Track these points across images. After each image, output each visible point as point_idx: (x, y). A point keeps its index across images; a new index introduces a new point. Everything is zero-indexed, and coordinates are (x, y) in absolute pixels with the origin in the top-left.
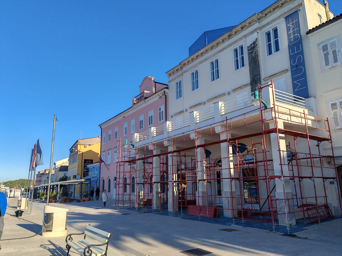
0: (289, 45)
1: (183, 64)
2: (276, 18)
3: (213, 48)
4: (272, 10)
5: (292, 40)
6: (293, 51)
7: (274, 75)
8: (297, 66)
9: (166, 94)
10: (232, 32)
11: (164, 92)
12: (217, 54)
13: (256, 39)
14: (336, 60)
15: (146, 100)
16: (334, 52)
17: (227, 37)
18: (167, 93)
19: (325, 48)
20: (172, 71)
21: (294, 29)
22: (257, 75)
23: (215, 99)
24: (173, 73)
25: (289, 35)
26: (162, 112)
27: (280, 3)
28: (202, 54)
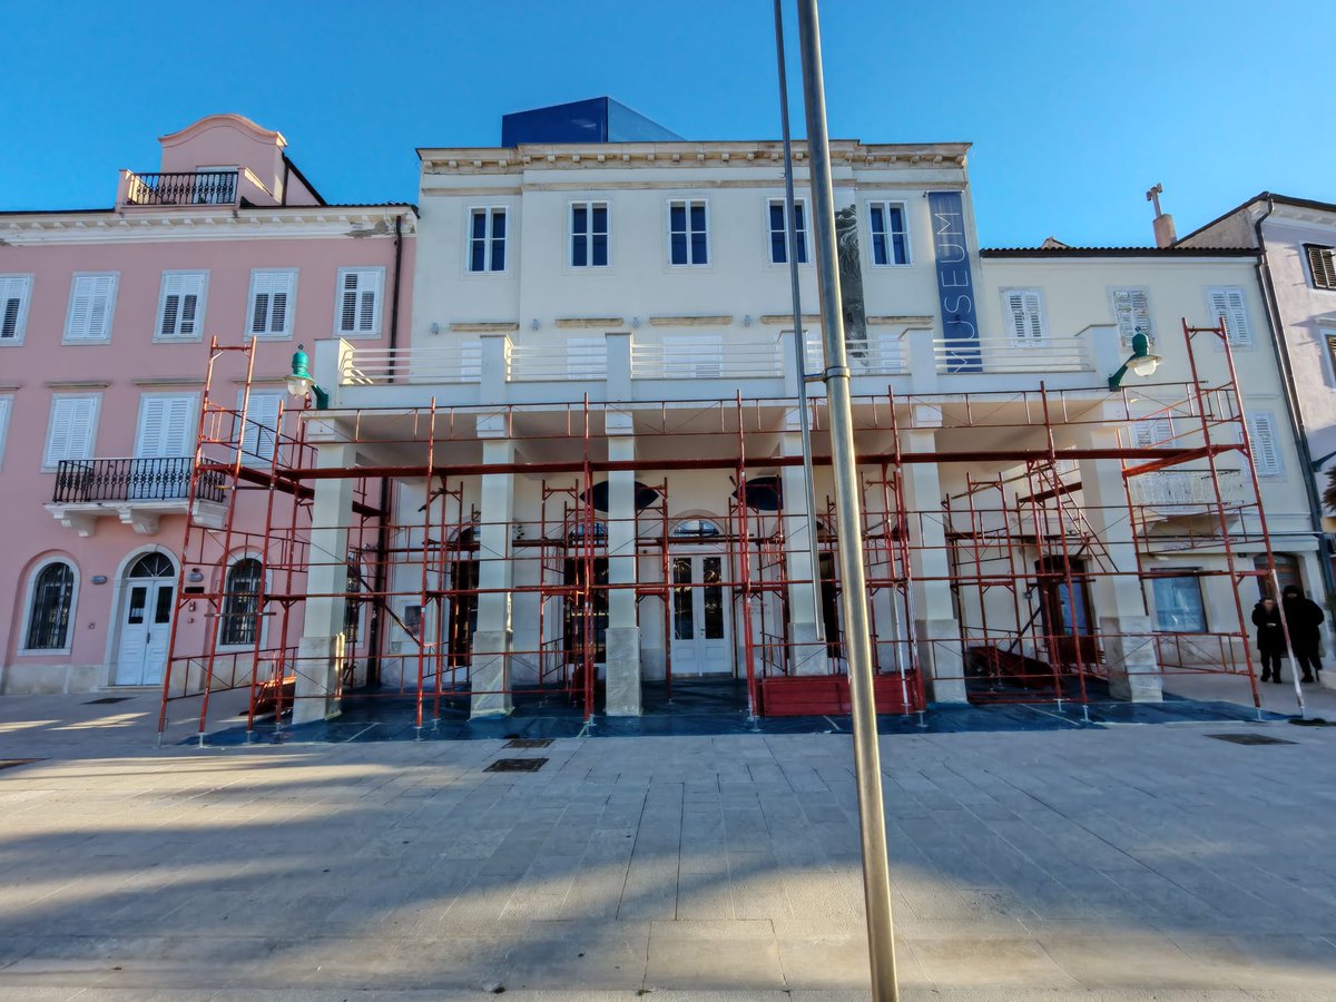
0: (937, 261)
1: (531, 153)
2: (903, 181)
3: (684, 163)
4: (894, 158)
5: (947, 253)
6: (949, 280)
7: (899, 318)
8: (957, 317)
9: (405, 229)
10: (772, 150)
11: (399, 220)
12: (699, 187)
13: (853, 206)
14: (1037, 332)
15: (243, 214)
16: (1035, 319)
17: (751, 156)
18: (413, 230)
19: (1016, 302)
20: (460, 156)
21: (949, 229)
22: (857, 302)
23: (689, 322)
24: (458, 165)
25: (938, 240)
26: (369, 297)
27: (919, 153)
28: (632, 158)
